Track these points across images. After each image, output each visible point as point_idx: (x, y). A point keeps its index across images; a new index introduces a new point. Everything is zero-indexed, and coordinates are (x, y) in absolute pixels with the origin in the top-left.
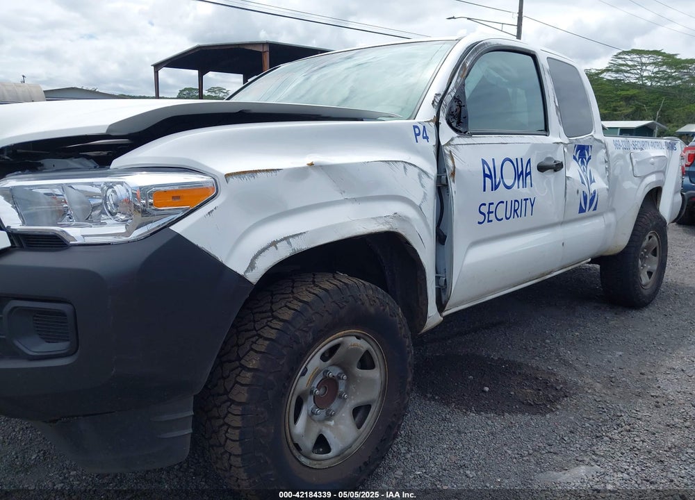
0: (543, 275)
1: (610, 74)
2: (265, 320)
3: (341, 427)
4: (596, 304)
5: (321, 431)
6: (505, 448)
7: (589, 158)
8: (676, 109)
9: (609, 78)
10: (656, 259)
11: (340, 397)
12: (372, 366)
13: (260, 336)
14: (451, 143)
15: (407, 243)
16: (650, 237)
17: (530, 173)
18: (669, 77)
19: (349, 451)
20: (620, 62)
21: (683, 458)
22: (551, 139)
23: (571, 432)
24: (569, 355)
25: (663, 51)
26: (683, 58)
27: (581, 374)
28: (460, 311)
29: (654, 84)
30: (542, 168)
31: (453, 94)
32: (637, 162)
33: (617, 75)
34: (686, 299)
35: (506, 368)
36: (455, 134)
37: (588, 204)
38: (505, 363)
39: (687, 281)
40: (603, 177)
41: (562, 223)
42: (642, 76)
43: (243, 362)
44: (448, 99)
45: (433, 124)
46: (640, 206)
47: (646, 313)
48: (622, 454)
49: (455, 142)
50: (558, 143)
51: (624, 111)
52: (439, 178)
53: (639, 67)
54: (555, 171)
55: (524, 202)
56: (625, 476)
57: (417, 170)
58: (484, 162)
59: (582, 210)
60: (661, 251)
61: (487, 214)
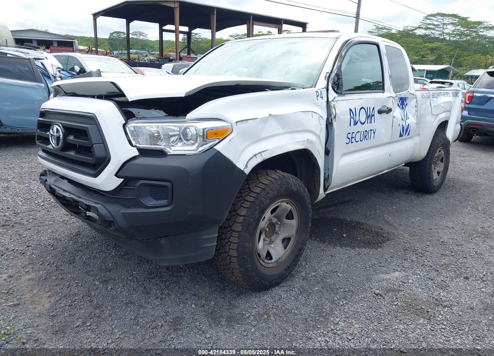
0: (378, 173)
1: (421, 30)
2: (247, 193)
3: (277, 248)
4: (406, 191)
5: (268, 249)
6: (357, 264)
7: (407, 105)
8: (466, 57)
9: (421, 34)
10: (442, 164)
11: (276, 233)
12: (292, 218)
13: (245, 200)
14: (334, 100)
15: (312, 154)
16: (440, 151)
17: (374, 115)
18: (462, 34)
19: (280, 261)
20: (429, 22)
21: (449, 270)
22: (386, 94)
23: (391, 257)
24: (390, 219)
25: (459, 15)
26: (473, 21)
27: (397, 229)
28: (334, 192)
29: (451, 38)
30: (380, 112)
31: (335, 72)
32: (434, 106)
33: (426, 31)
34: (459, 189)
35: (355, 225)
36: (336, 95)
37: (405, 132)
38: (353, 222)
39: (461, 177)
40: (414, 116)
41: (390, 143)
42: (443, 33)
43: (237, 212)
44: (333, 75)
45: (325, 90)
46: (434, 132)
47: (435, 196)
48: (417, 267)
49: (336, 99)
50: (389, 97)
51: (430, 58)
52: (328, 119)
53: (442, 26)
54: (387, 113)
55: (370, 131)
56: (418, 276)
57: (317, 116)
58: (351, 110)
59: (401, 136)
60: (446, 159)
61: (351, 139)
